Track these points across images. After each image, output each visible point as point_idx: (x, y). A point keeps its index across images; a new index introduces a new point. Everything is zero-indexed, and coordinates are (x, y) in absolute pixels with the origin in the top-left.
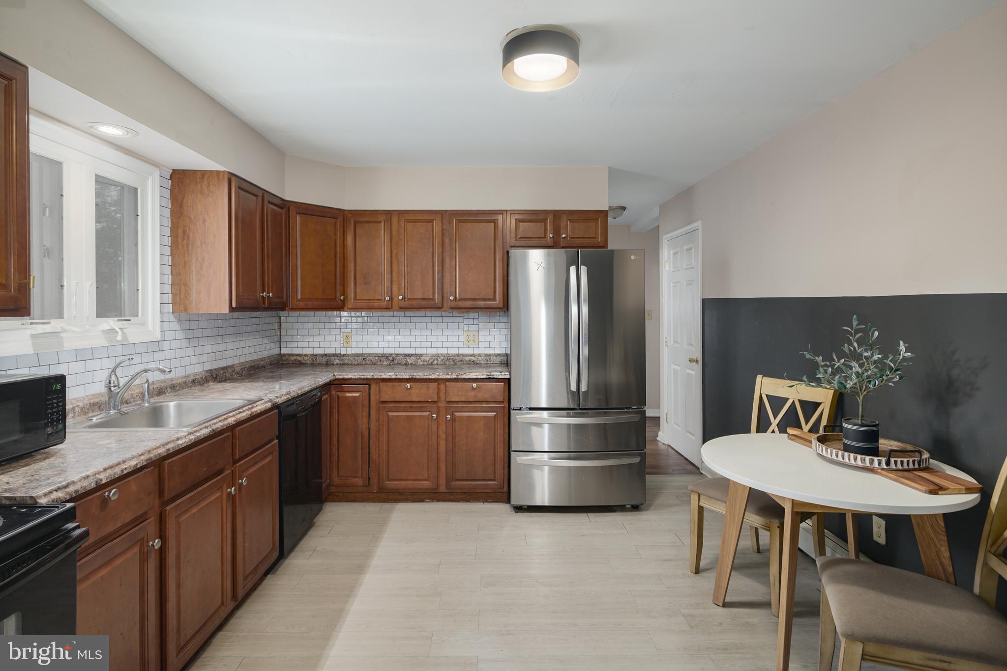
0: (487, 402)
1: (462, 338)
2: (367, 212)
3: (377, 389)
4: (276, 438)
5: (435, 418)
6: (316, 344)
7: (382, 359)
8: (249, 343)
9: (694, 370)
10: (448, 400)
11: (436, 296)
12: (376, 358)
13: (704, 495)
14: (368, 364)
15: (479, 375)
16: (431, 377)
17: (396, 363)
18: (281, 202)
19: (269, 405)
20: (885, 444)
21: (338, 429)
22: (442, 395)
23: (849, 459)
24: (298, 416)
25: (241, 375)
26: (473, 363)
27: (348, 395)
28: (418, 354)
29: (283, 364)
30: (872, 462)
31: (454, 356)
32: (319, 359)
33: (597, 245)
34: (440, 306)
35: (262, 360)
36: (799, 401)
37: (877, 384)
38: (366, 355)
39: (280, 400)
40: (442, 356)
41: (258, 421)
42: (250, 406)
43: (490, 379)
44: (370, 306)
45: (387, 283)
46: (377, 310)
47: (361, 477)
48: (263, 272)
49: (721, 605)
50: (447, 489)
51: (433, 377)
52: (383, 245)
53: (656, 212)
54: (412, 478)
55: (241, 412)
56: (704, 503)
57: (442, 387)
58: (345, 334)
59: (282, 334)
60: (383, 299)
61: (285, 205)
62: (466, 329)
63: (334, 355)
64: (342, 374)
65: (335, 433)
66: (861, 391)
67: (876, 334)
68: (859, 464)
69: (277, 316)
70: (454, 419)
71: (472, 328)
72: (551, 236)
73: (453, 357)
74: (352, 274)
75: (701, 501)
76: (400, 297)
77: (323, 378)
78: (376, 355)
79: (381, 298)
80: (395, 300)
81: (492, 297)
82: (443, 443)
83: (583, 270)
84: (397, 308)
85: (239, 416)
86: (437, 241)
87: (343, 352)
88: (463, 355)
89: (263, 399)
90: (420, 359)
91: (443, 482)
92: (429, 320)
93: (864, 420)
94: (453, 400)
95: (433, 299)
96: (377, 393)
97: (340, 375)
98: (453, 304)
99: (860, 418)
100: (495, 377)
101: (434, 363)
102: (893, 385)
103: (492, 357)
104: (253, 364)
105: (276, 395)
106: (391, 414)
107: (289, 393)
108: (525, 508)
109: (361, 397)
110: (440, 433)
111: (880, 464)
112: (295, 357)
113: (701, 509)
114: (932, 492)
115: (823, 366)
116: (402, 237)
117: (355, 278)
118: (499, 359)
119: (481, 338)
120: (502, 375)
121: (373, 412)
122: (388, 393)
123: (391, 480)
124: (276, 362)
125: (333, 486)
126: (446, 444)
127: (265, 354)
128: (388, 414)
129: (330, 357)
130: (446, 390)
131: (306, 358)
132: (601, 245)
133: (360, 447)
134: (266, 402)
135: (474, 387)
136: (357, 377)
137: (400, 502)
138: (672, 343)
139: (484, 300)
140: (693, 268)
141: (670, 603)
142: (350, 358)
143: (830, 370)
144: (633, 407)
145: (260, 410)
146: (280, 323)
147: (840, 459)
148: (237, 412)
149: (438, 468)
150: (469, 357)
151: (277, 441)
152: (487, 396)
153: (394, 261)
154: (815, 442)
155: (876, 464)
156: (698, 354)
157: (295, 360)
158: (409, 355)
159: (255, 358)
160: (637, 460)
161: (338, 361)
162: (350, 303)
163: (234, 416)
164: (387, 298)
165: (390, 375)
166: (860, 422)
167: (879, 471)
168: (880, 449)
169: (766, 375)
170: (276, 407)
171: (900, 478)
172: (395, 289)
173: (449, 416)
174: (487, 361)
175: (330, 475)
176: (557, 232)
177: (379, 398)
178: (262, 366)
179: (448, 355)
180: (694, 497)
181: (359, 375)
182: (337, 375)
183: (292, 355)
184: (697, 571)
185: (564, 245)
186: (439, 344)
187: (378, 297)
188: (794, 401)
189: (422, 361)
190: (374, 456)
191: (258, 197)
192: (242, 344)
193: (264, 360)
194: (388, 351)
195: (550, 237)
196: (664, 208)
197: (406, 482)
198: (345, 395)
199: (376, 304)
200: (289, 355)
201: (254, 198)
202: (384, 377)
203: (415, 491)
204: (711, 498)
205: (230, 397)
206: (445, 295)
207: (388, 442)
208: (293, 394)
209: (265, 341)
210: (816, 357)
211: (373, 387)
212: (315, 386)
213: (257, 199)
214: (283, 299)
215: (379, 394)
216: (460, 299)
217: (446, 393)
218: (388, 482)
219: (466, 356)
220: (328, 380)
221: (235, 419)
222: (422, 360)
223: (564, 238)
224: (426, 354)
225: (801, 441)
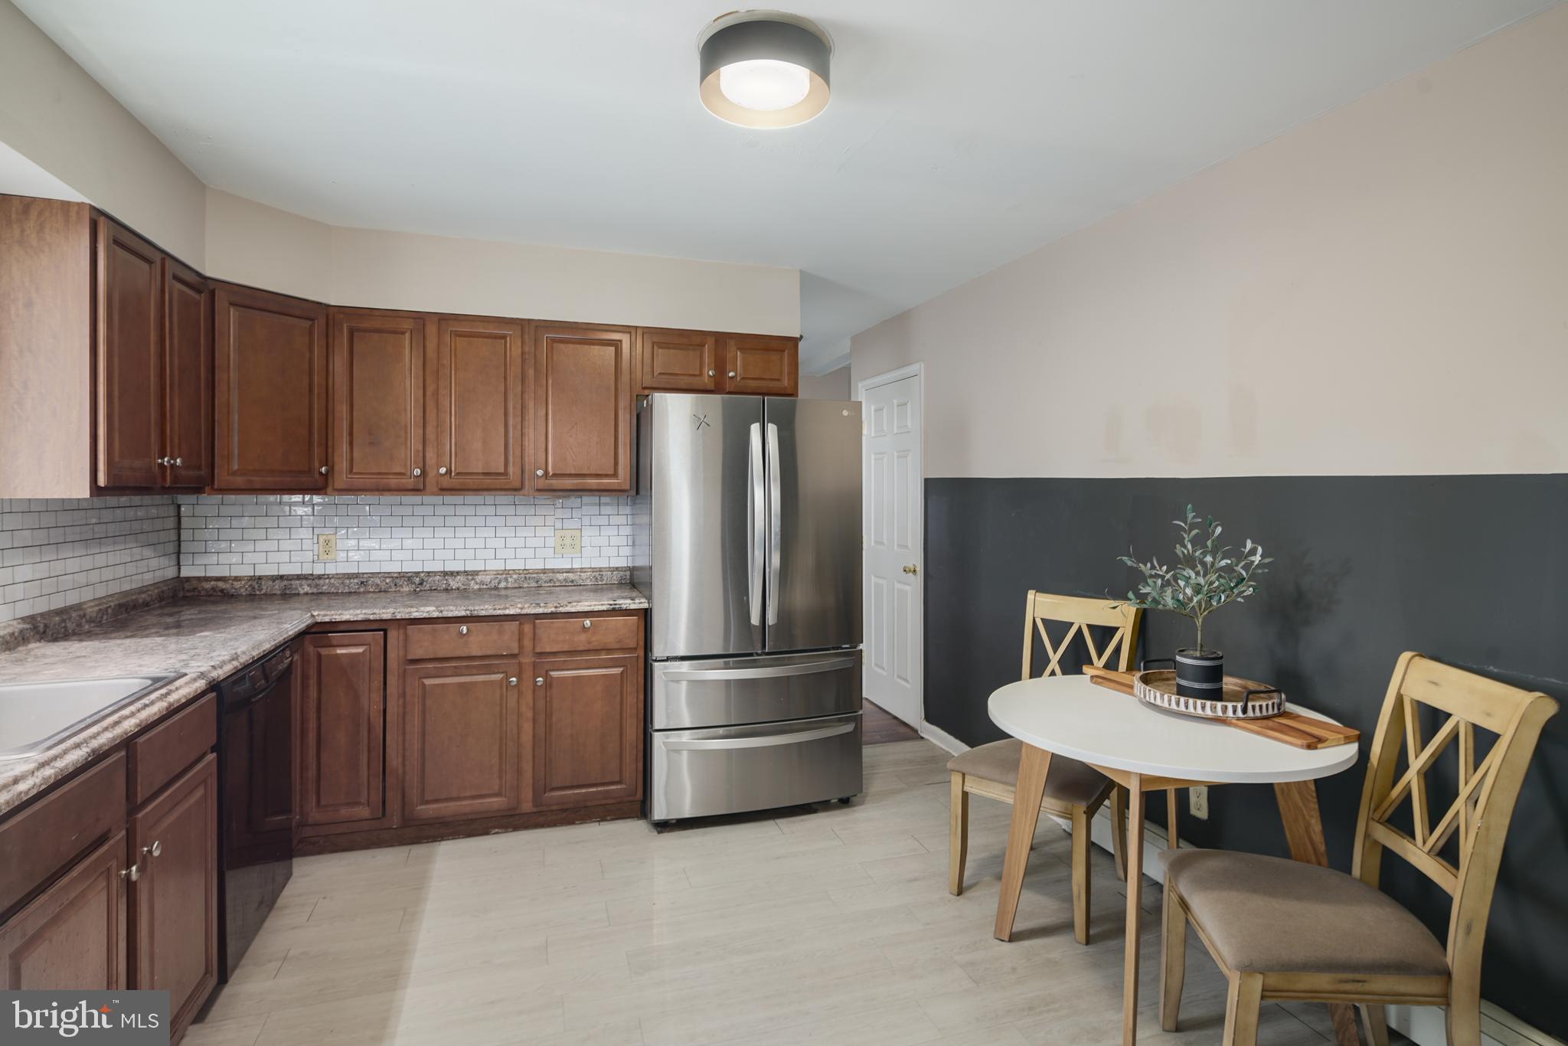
0: (609, 650)
1: (551, 542)
2: (377, 313)
3: (402, 637)
4: (209, 751)
5: (515, 683)
6: (260, 558)
7: (400, 582)
8: (113, 559)
9: (909, 585)
10: (538, 650)
11: (511, 470)
12: (388, 580)
13: (970, 774)
14: (370, 592)
15: (595, 605)
16: (507, 612)
17: (428, 587)
18: (198, 279)
19: (201, 684)
20: (1229, 683)
21: (319, 718)
22: (527, 643)
23: (1195, 708)
24: (253, 700)
25: (100, 624)
26: (572, 583)
27: (340, 651)
28: (470, 571)
29: (187, 597)
30: (1225, 709)
31: (537, 573)
32: (266, 587)
33: (782, 392)
34: (518, 484)
35: (141, 590)
36: (1089, 626)
37: (1222, 600)
38: (365, 576)
39: (220, 674)
40: (516, 574)
41: (179, 720)
42: (163, 691)
43: (615, 612)
44: (380, 486)
45: (415, 444)
46: (395, 493)
47: (366, 803)
48: (163, 415)
49: (1007, 939)
50: (535, 806)
51: (512, 611)
52: (407, 373)
53: (846, 346)
54: (468, 794)
55: (146, 706)
56: (974, 788)
57: (527, 628)
58: (321, 539)
59: (182, 538)
60: (409, 473)
61: (206, 288)
62: (559, 525)
63: (299, 577)
64: (328, 613)
65: (312, 724)
66: (1200, 609)
67: (1219, 530)
68: (1208, 713)
69: (173, 503)
70: (549, 683)
71: (568, 524)
72: (711, 373)
73: (535, 575)
74: (345, 425)
75: (966, 784)
76: (443, 470)
77: (292, 622)
78: (386, 575)
79: (403, 471)
80: (431, 474)
81: (611, 472)
82: (527, 727)
83: (772, 430)
84: (435, 489)
85: (144, 715)
86: (514, 370)
87: (319, 570)
88: (553, 571)
89: (186, 674)
90: (473, 579)
91: (527, 794)
92: (491, 510)
93: (1204, 651)
94: (548, 650)
95: (505, 474)
96: (401, 645)
97: (324, 615)
98: (542, 484)
99: (1199, 648)
100: (624, 607)
101: (500, 586)
102: (1242, 601)
103: (604, 573)
104: (124, 600)
105: (213, 664)
106: (428, 682)
107: (235, 658)
108: (672, 823)
109: (368, 654)
110: (524, 709)
111: (1235, 712)
112: (212, 583)
113: (965, 795)
114: (1310, 747)
115: (1151, 576)
116: (446, 362)
117: (351, 434)
118: (616, 576)
119: (586, 541)
120: (634, 603)
121: (392, 680)
122: (422, 644)
123: (428, 802)
124: (171, 595)
125: (308, 825)
126: (534, 728)
127: (148, 579)
128: (424, 685)
129: (291, 580)
130: (534, 634)
131: (237, 585)
132: (789, 392)
133: (366, 748)
134: (195, 680)
135: (586, 626)
136: (360, 618)
137: (442, 840)
138: (873, 544)
139: (598, 476)
140: (909, 432)
141: (936, 948)
142: (332, 581)
143: (1159, 582)
144: (844, 646)
145: (185, 696)
146: (179, 517)
147: (1182, 708)
148: (139, 705)
149: (519, 772)
150: (565, 574)
151: (215, 754)
152: (610, 640)
153: (430, 405)
154: (1139, 686)
155: (1230, 713)
156: (917, 560)
157: (213, 588)
158: (452, 574)
159: (126, 587)
160: (849, 728)
161: (307, 589)
162: (341, 478)
163: (133, 714)
164: (417, 472)
165: (429, 610)
166: (1198, 654)
167: (1234, 721)
168: (1224, 690)
169: (1042, 589)
170: (214, 686)
171: (1264, 730)
172: (431, 455)
173: (540, 679)
174: (599, 583)
175: (301, 807)
176: (721, 367)
177: (406, 655)
178: (143, 602)
179: (525, 572)
180: (956, 779)
181: (365, 614)
182: (318, 615)
183: (207, 579)
184: (960, 892)
185: (732, 390)
186: (510, 553)
187: (398, 470)
188: (1080, 628)
189: (477, 583)
190: (394, 760)
191: (153, 265)
192: (101, 560)
193: (147, 591)
194: (410, 567)
195: (709, 375)
196: (859, 341)
197: (458, 803)
198: (334, 653)
199: (393, 482)
200: (199, 579)
201: (145, 266)
202: (416, 615)
203: (474, 817)
204: (982, 778)
205: (98, 673)
206: (527, 468)
207: (424, 734)
208: (244, 659)
209: (148, 552)
210: (1141, 565)
211: (393, 635)
212: (281, 639)
213: (150, 268)
214: (201, 470)
215: (405, 647)
216: (554, 475)
217: (534, 639)
218: (423, 807)
219: (559, 572)
220: (302, 626)
221: (137, 721)
222: (478, 581)
223: (732, 377)
224: (485, 571)
225: (1113, 685)
